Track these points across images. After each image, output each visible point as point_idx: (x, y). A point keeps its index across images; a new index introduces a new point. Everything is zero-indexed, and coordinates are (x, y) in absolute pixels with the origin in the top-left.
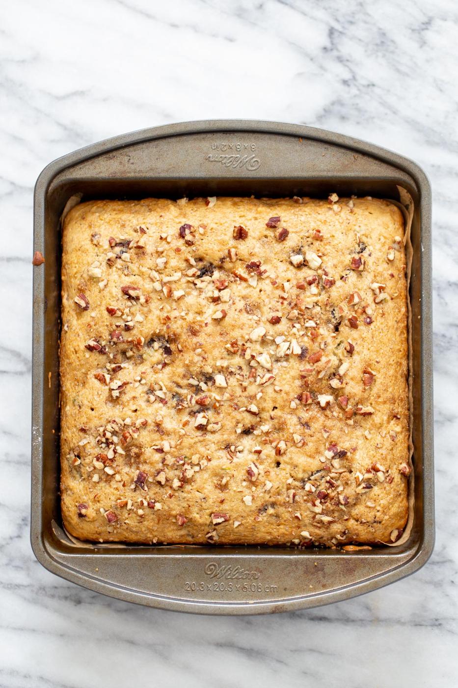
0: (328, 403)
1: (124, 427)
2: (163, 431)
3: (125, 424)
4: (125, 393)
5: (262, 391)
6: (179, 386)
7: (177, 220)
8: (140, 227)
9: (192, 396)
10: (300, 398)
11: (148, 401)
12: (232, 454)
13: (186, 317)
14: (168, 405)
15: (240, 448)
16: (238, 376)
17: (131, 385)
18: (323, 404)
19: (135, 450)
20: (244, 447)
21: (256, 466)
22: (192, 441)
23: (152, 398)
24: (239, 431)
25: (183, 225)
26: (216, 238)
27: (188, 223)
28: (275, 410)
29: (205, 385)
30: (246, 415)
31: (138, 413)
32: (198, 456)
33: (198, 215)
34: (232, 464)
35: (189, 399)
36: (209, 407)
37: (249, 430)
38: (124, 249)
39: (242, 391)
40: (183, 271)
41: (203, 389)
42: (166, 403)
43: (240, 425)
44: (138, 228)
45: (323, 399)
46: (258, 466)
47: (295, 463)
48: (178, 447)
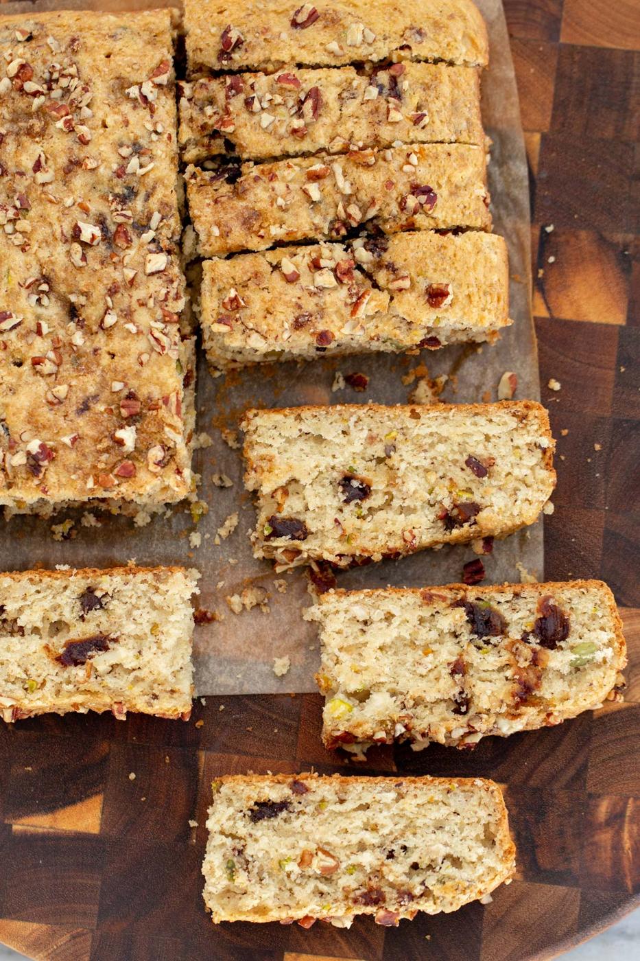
0: (120, 443)
1: (77, 107)
2: (70, 171)
3: (80, 108)
4: (135, 108)
5: (139, 333)
6: (148, 196)
7: (443, 181)
8: (425, 115)
9: (129, 218)
10: (131, 396)
11: (121, 145)
12: (33, 287)
13: (275, 206)
14: (116, 180)
15: (45, 301)
16: (164, 291)
17: (148, 117)
18: (120, 434)
19: (37, 125)
20: (46, 308)
21: (14, 327)
22: (53, 220)
23: (125, 151)
24: (73, 298)
25: (436, 190)
26: (428, 254)
27: (439, 201)
28: (108, 357)
29: (150, 239)
30: (100, 308)
31: (101, 131)
32: (29, 229)
33: (455, 216)
34: (17, 287)
35: (124, 212)
36: (114, 246)
37: (76, 316)
38: (386, 91)
39: (138, 300)
40: (354, 198)
41: (144, 235)
42: (119, 176)
43: (82, 300)
44: (425, 112)
45: (128, 435)
46: (14, 332)
47: (20, 389)
48: (43, 196)
